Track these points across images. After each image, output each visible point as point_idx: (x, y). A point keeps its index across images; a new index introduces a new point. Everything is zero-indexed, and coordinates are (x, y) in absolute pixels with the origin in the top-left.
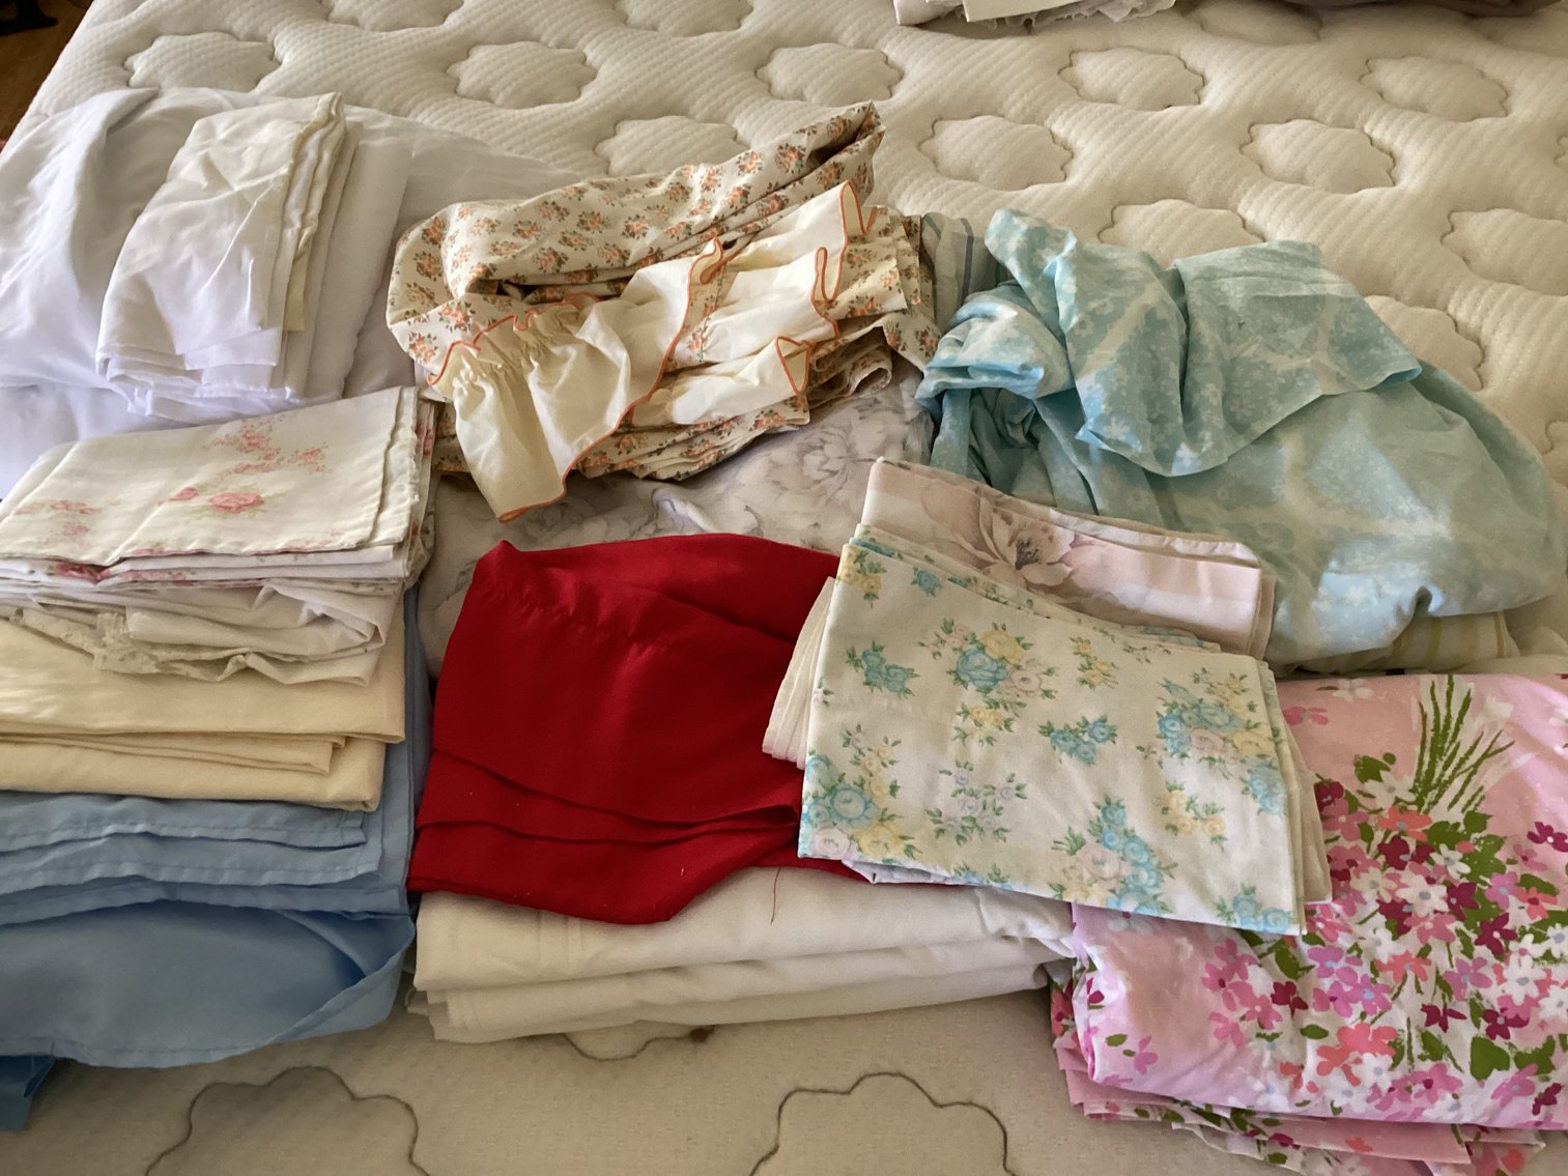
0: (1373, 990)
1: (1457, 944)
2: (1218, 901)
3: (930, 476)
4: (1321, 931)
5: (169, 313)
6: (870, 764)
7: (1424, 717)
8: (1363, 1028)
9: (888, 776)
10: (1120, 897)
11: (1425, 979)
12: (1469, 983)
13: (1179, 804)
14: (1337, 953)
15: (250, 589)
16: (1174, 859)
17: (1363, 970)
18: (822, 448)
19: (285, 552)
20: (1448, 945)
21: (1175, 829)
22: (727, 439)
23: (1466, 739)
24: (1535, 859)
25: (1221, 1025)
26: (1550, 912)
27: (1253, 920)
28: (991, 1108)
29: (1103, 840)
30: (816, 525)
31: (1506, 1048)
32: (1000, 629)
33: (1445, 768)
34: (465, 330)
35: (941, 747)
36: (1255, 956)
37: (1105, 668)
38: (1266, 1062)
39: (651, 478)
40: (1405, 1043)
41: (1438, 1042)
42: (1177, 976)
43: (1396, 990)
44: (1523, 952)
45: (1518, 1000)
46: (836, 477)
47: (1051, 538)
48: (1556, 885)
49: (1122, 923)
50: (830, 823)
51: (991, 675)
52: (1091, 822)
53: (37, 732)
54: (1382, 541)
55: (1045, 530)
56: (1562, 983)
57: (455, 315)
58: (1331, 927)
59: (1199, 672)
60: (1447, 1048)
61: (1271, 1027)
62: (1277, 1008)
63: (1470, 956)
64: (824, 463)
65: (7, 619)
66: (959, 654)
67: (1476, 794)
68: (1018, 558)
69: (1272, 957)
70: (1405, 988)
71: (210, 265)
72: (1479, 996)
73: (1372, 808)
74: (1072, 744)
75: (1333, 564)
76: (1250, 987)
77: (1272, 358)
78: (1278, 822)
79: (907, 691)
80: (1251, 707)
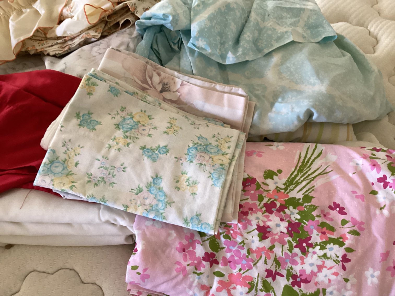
0: (246, 260)
1: (287, 246)
2: (185, 217)
3: (128, 55)
4: (231, 234)
6: (71, 154)
7: (300, 157)
8: (239, 275)
9: (76, 159)
10: (148, 212)
11: (269, 259)
12: (288, 262)
13: (184, 180)
14: (235, 243)
16: (175, 200)
17: (244, 252)
18: (100, 45)
20: (283, 246)
21: (179, 188)
23: (314, 167)
24: (329, 216)
25: (179, 267)
26: (329, 238)
27: (196, 226)
28: (101, 286)
29: (150, 190)
30: (85, 70)
31: (298, 291)
32: (143, 112)
33: (301, 177)
35: (99, 150)
36: (201, 241)
37: (176, 129)
38: (195, 284)
40: (255, 284)
41: (270, 285)
42: (165, 245)
43: (256, 262)
44: (314, 253)
45: (308, 271)
46: (101, 55)
47: (174, 83)
48: (335, 227)
49: (151, 223)
50: (47, 174)
51: (130, 127)
52: (148, 183)
54: (300, 92)
55: (173, 79)
56: (328, 267)
58: (236, 233)
59: (216, 134)
60: (273, 288)
61: (201, 270)
62: (204, 263)
63: (291, 252)
64: (98, 50)
66: (122, 118)
67: (311, 188)
68: (162, 89)
69: (208, 242)
70: (260, 261)
72: (292, 268)
73: (266, 189)
74: (150, 154)
75: (280, 100)
76: (195, 253)
77: (277, 27)
78: (218, 189)
79: (95, 129)
80: (229, 148)
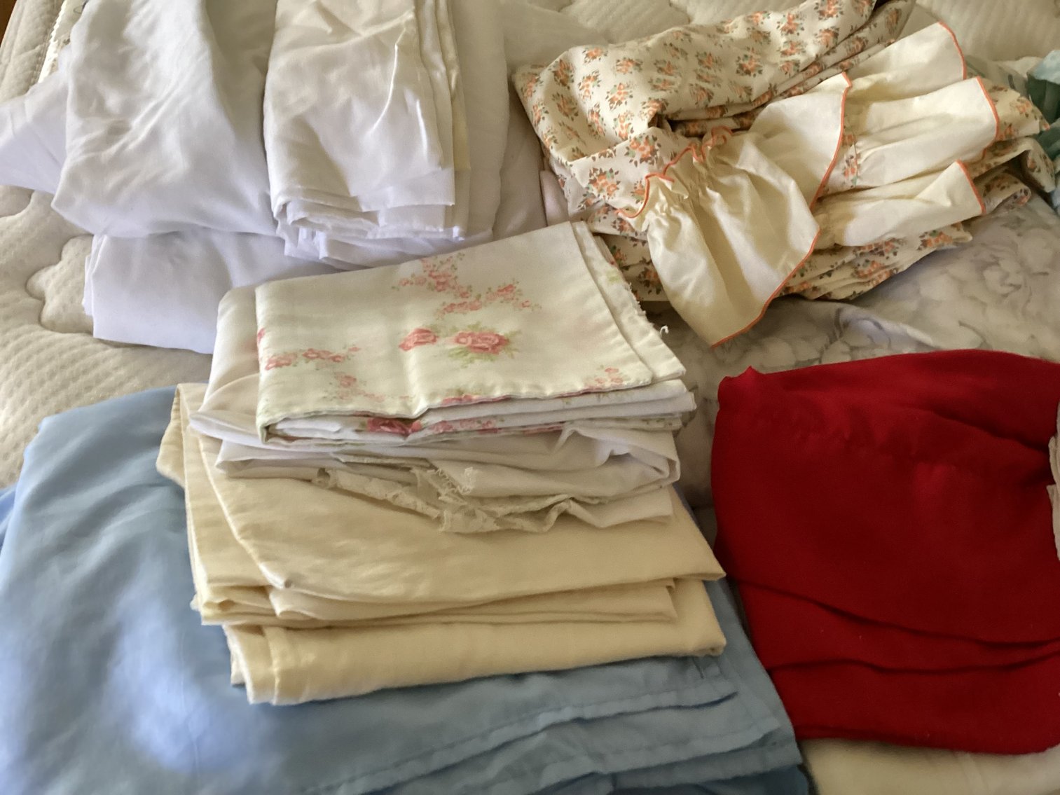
5: (339, 156)
15: (551, 433)
18: (997, 264)
19: (586, 393)
22: (894, 259)
34: (652, 163)
39: (825, 298)
46: (1021, 290)
53: (419, 611)
57: (643, 149)
64: (1005, 278)
65: (309, 481)
71: (375, 106)
